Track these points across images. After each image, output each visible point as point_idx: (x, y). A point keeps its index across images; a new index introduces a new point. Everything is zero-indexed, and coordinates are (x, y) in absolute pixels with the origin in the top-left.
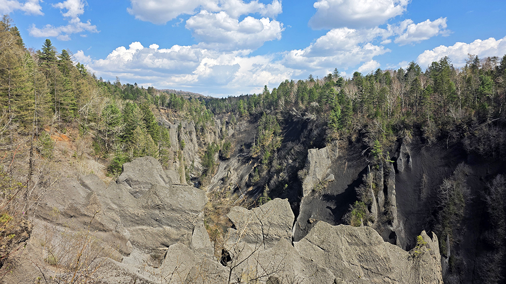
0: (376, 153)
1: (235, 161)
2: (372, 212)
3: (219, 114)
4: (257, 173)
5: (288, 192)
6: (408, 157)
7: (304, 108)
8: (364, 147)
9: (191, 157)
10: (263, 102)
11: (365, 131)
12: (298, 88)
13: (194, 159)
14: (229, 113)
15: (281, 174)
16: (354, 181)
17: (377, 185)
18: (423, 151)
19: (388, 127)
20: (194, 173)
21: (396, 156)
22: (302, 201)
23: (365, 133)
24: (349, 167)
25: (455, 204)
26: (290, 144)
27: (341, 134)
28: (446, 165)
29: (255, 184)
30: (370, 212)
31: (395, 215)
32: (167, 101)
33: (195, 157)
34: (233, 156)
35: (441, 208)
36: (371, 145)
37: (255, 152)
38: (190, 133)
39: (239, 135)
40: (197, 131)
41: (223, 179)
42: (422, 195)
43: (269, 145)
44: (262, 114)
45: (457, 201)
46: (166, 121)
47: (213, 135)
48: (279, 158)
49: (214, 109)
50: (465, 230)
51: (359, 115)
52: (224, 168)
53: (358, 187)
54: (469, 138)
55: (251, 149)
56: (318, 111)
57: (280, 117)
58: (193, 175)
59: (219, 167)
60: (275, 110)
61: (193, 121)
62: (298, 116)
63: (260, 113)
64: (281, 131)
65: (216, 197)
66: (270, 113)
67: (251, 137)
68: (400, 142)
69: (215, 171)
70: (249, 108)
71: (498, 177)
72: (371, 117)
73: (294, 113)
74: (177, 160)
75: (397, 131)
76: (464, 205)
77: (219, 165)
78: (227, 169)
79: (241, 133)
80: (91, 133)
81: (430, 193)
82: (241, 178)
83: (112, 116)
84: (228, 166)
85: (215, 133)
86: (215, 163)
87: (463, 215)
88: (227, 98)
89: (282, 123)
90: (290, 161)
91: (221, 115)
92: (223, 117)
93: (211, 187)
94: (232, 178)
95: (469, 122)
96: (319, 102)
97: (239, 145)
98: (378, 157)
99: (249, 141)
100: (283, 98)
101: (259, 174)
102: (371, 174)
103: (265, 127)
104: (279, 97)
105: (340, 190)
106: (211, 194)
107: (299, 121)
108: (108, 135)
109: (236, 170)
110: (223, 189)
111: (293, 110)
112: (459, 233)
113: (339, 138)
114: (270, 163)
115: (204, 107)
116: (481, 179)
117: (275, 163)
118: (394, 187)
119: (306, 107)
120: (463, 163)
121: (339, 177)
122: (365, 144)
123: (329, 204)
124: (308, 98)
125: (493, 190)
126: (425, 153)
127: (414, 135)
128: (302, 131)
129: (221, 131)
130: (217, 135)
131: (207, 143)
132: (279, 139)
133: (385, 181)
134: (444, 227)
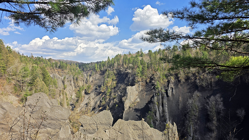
0: (158, 88)
1: (93, 94)
2: (157, 116)
3: (86, 71)
4: (104, 100)
5: (118, 108)
6: (173, 89)
7: (126, 67)
8: (153, 85)
9: (71, 94)
10: (107, 64)
11: (153, 77)
12: (124, 57)
13: (72, 94)
14: (91, 71)
15: (115, 100)
16: (149, 102)
17: (158, 103)
18: (179, 86)
19: (163, 75)
20: (72, 101)
21: (167, 89)
22: (124, 113)
23: (153, 78)
24: (146, 95)
25: (194, 111)
26: (119, 85)
27: (142, 79)
28: (190, 92)
29: (103, 106)
30: (156, 116)
31: (167, 117)
32: (58, 65)
33: (72, 93)
34: (92, 92)
35: (188, 113)
36: (156, 84)
37: (103, 89)
38: (70, 81)
39: (95, 81)
40: (74, 80)
41: (86, 104)
42: (179, 107)
43: (110, 86)
44: (106, 70)
45: (194, 109)
46: (58, 75)
47: (83, 82)
48: (115, 92)
49: (84, 69)
50: (199, 123)
51: (150, 70)
52: (87, 98)
53: (150, 104)
54: (199, 79)
55: (101, 88)
56: (132, 68)
57: (115, 71)
58: (71, 103)
59: (84, 98)
60: (113, 68)
61: (72, 75)
62: (124, 71)
63: (105, 70)
64: (116, 78)
65: (83, 114)
66: (110, 70)
67: (101, 82)
68: (169, 82)
69: (83, 100)
70: (100, 67)
71: (212, 97)
72: (155, 71)
73: (122, 70)
74: (62, 95)
75: (167, 77)
76: (198, 111)
77: (85, 97)
78: (89, 99)
79: (96, 80)
80: (13, 82)
81: (183, 106)
82: (96, 103)
83: (24, 72)
84: (89, 97)
85: (83, 80)
86: (83, 96)
87: (198, 115)
88: (90, 63)
89: (116, 75)
90: (119, 93)
91: (87, 72)
92: (88, 73)
93: (80, 108)
94: (91, 103)
95: (198, 72)
96: (133, 64)
97: (95, 86)
98: (159, 89)
99: (100, 84)
100: (116, 63)
101: (105, 100)
102: (155, 98)
103: (108, 77)
104: (115, 62)
105: (142, 106)
106: (80, 112)
107: (124, 73)
108: (22, 82)
109: (93, 99)
110: (87, 109)
111: (121, 68)
112: (196, 124)
113: (141, 81)
114: (110, 95)
115: (78, 68)
116: (205, 98)
117: (112, 94)
118: (166, 103)
119: (127, 67)
120: (197, 91)
121: (142, 100)
122: (153, 83)
123: (137, 114)
124: (128, 62)
125: (210, 103)
126: (180, 87)
127: (175, 79)
128: (125, 78)
129: (87, 79)
130: (85, 82)
131: (79, 86)
132: (115, 82)
133: (162, 101)
134: (189, 121)
